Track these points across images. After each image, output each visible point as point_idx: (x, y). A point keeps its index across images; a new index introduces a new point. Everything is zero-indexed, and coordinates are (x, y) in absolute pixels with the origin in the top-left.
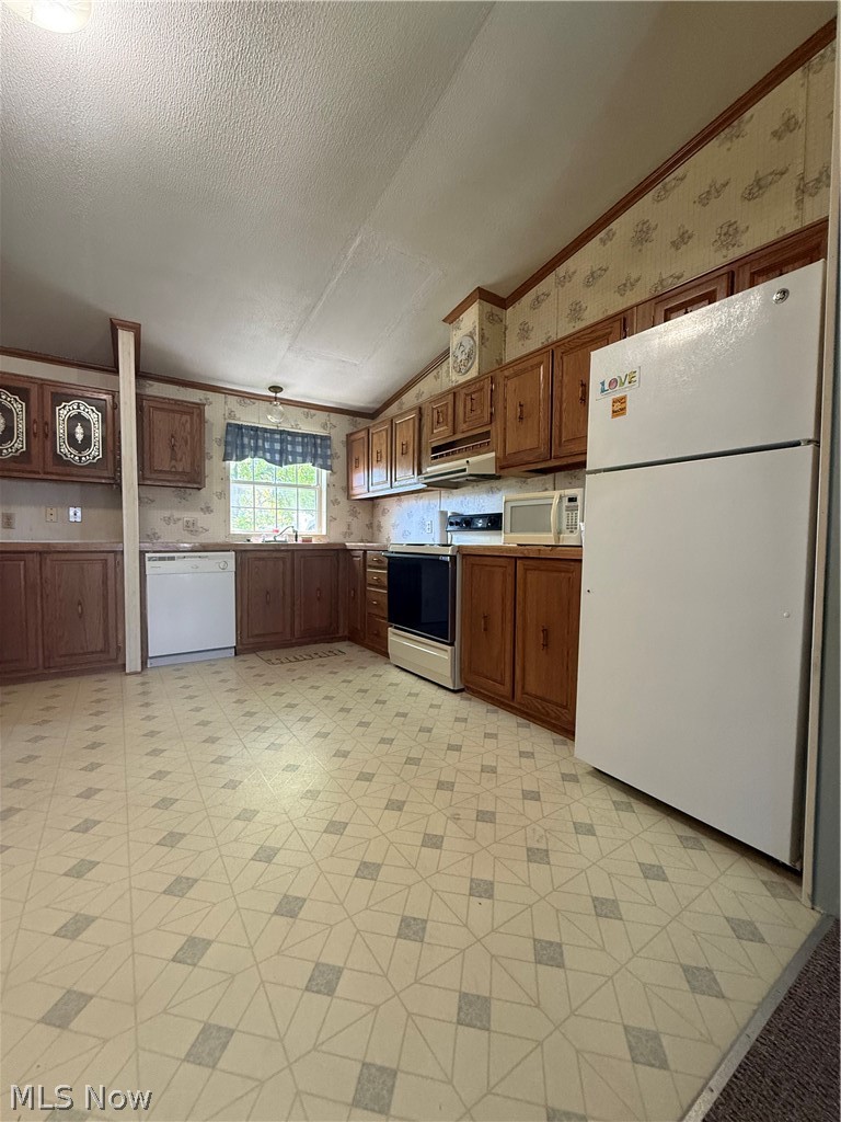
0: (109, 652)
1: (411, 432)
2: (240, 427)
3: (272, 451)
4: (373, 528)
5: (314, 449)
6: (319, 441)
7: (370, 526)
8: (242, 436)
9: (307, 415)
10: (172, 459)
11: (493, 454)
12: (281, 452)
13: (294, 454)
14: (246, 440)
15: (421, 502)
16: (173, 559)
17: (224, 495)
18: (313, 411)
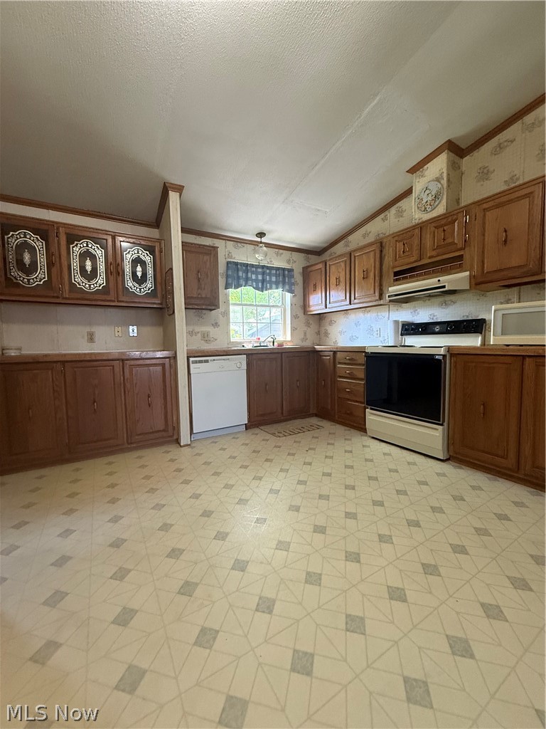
0: (168, 431)
1: (372, 261)
2: (236, 264)
3: (256, 281)
4: (321, 334)
5: (282, 277)
6: (286, 272)
7: (318, 333)
8: (238, 270)
9: (277, 254)
10: (198, 289)
11: (468, 273)
12: (263, 281)
13: (270, 282)
14: (240, 274)
15: (368, 315)
16: (207, 361)
17: (226, 314)
18: (281, 251)
